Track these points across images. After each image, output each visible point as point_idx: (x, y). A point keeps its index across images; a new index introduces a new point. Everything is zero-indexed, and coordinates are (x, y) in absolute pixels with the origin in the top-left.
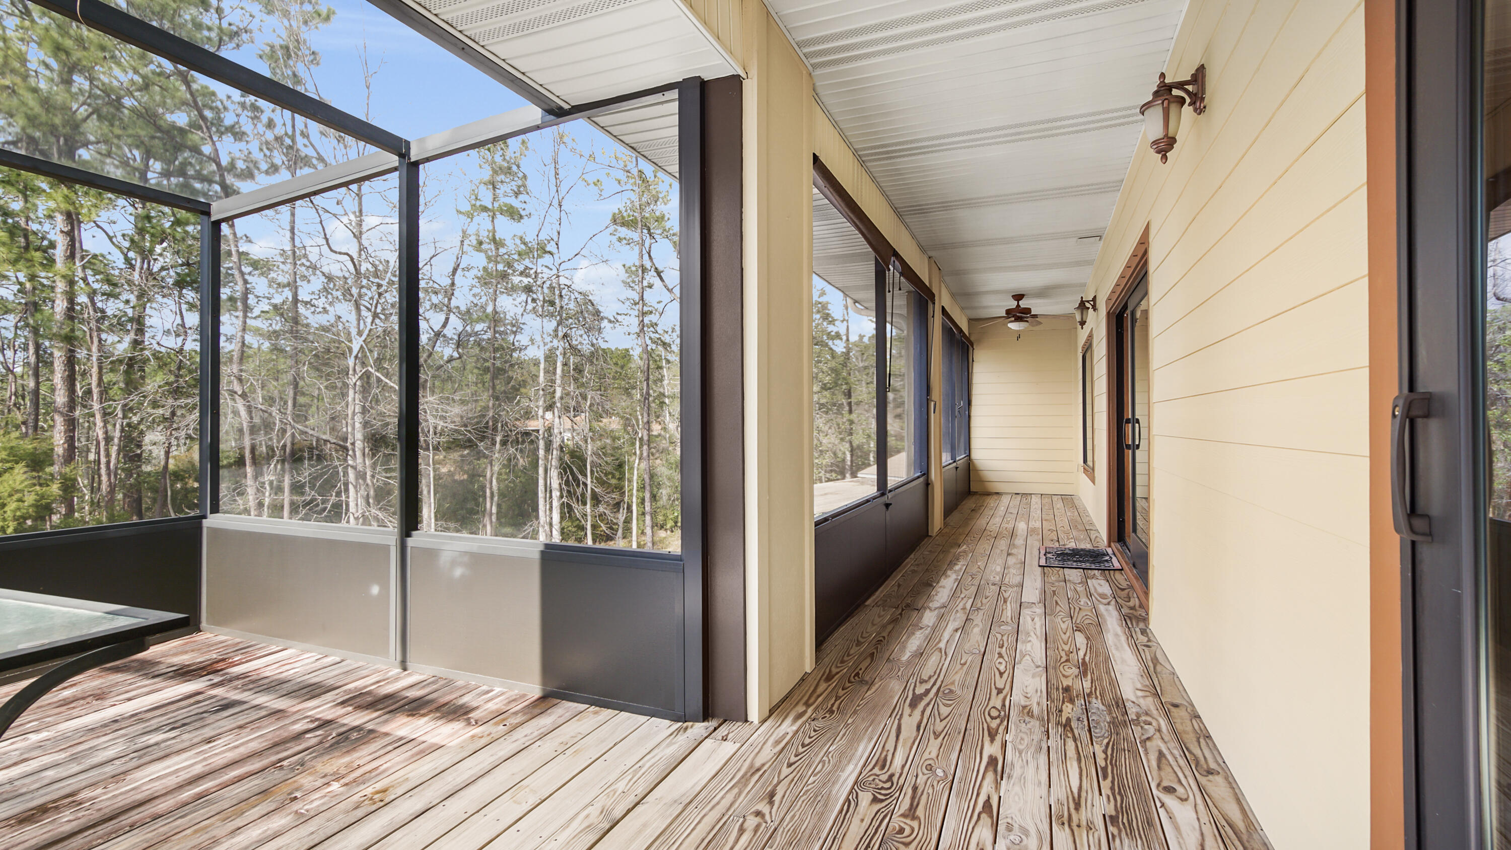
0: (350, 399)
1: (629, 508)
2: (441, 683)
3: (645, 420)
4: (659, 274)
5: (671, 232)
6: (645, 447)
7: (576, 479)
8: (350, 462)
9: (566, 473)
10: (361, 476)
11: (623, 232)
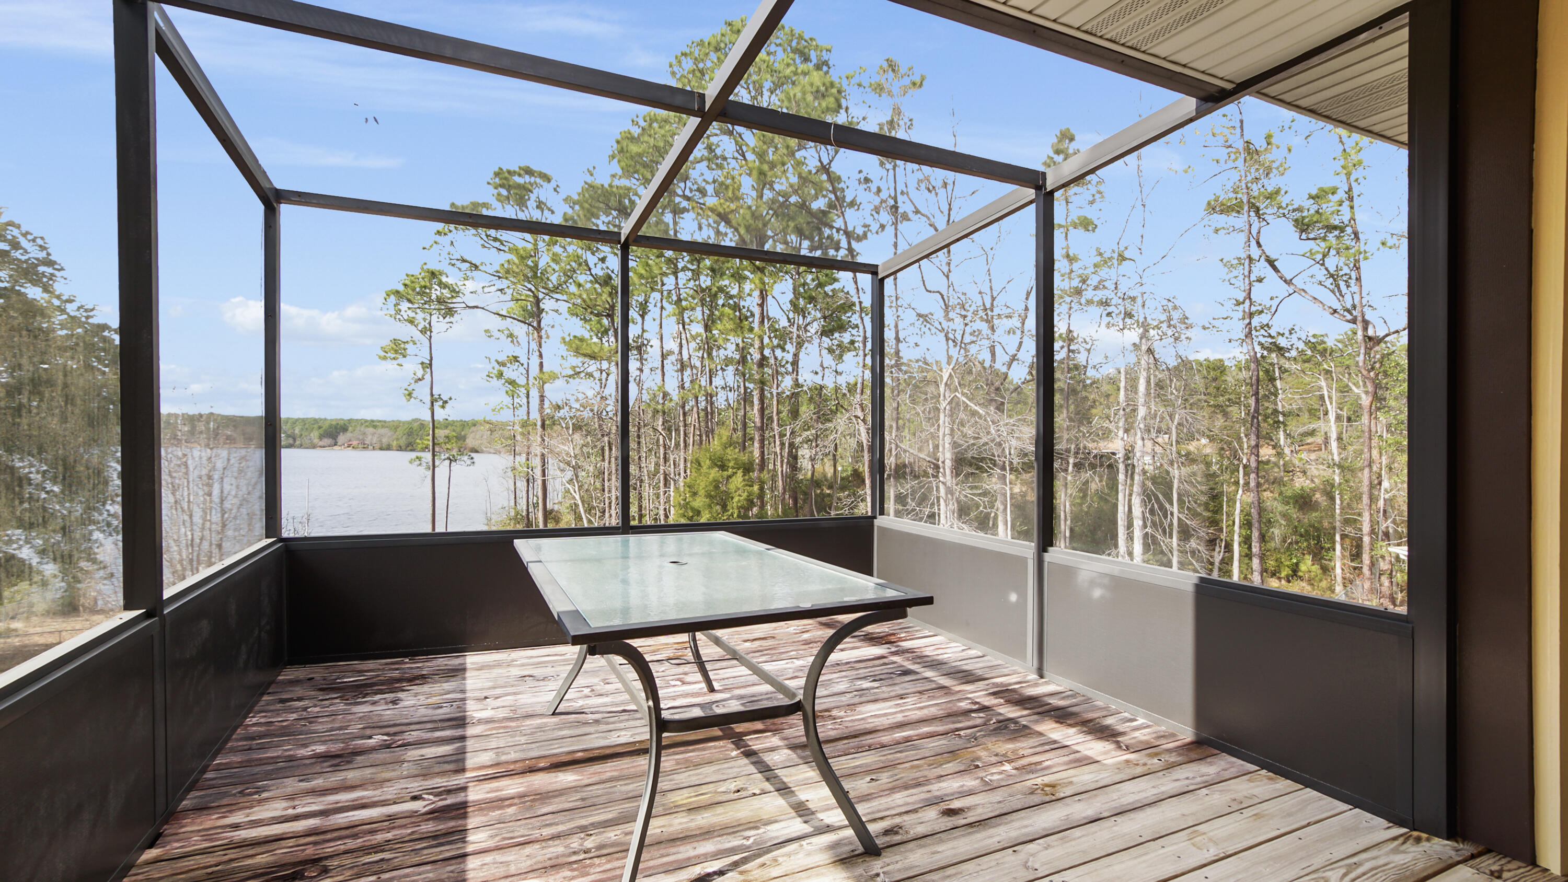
0: (941, 422)
1: (1228, 548)
2: (1080, 699)
3: (1253, 443)
4: (1271, 263)
5: (1290, 208)
6: (1253, 476)
7: (1162, 507)
8: (941, 479)
9: (1150, 501)
10: (950, 491)
11: (1220, 220)
